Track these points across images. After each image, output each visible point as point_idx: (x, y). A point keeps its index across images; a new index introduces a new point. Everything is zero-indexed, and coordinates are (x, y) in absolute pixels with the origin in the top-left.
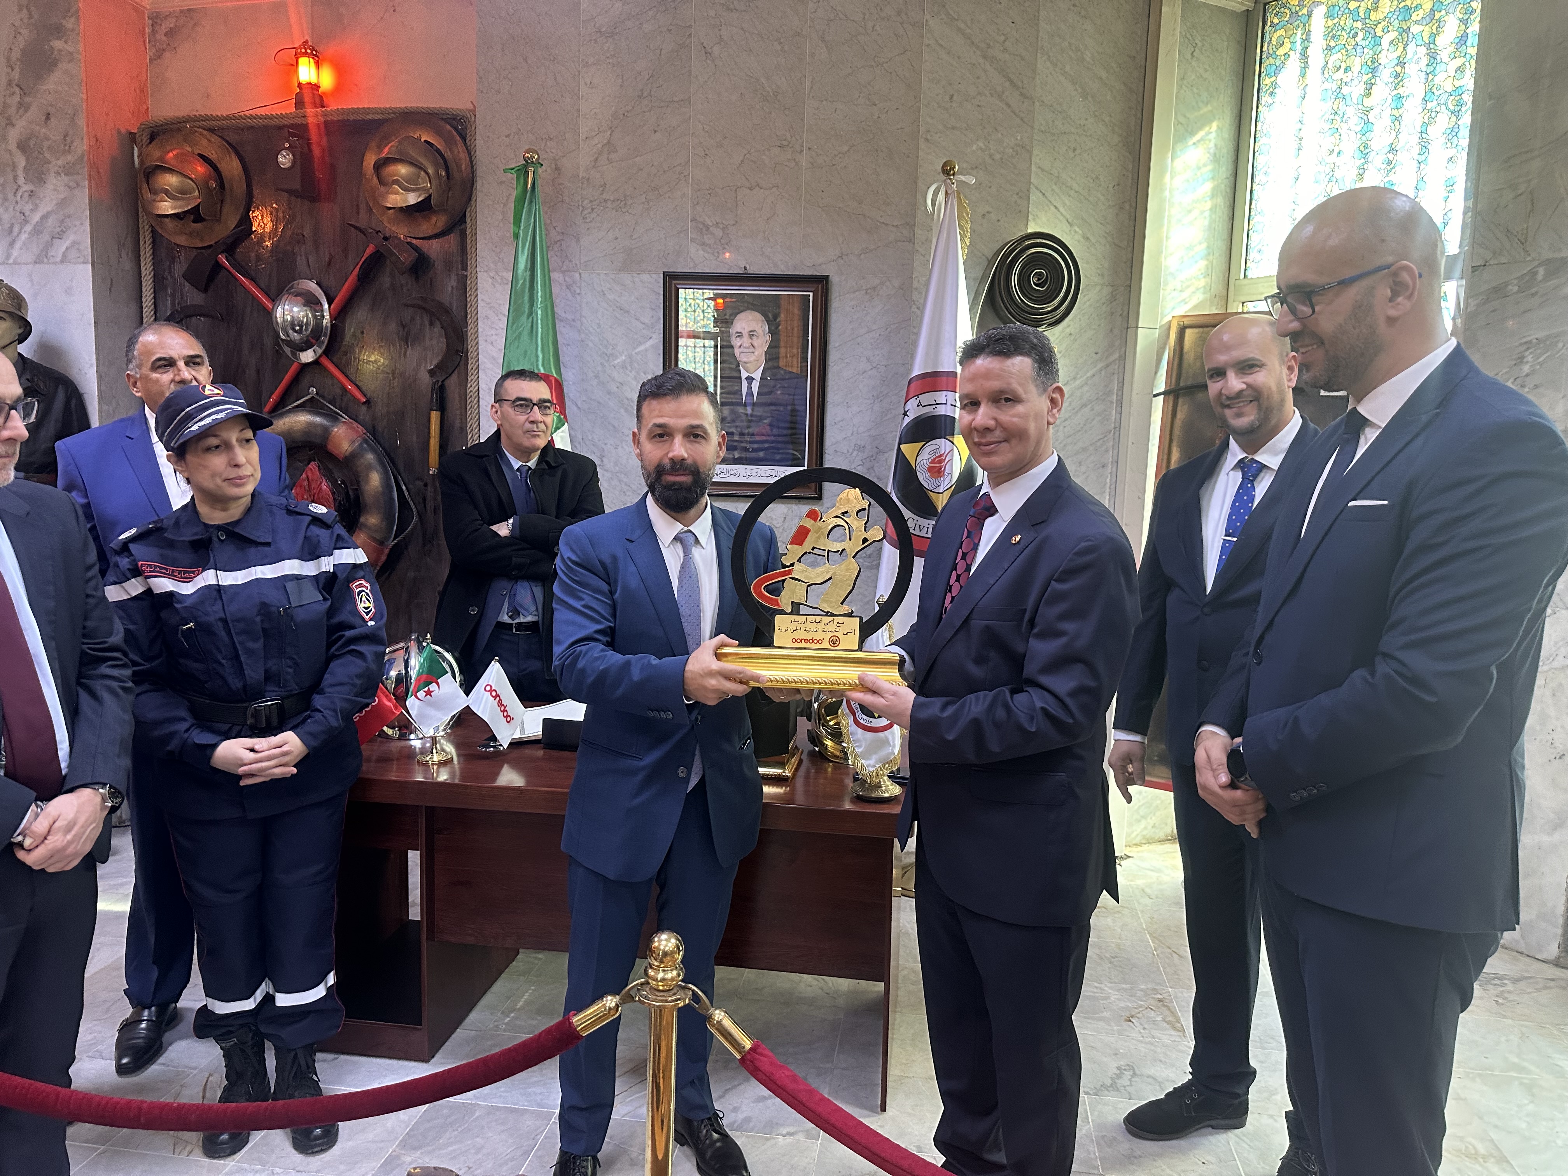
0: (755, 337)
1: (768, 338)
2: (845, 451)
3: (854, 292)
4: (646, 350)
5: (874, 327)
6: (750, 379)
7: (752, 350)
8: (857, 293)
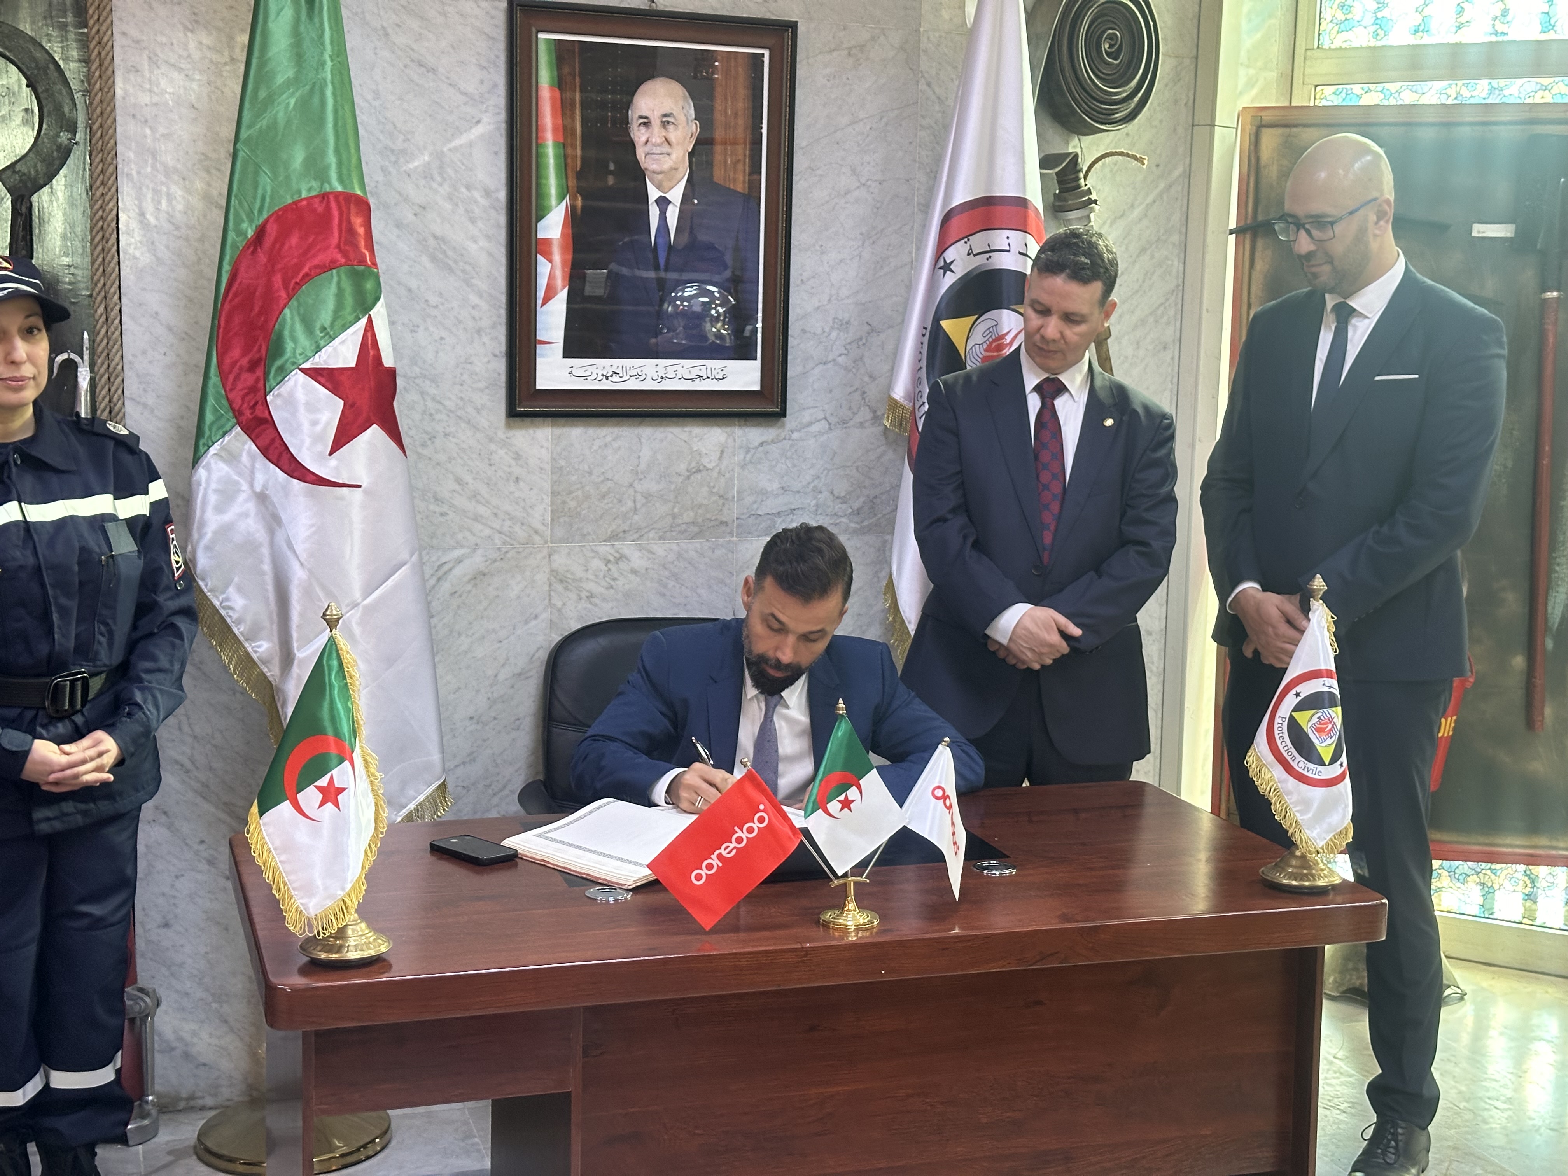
0: (671, 128)
1: (694, 128)
2: (819, 331)
3: (831, 51)
4: (471, 144)
5: (862, 115)
6: (663, 203)
7: (666, 148)
8: (835, 54)
